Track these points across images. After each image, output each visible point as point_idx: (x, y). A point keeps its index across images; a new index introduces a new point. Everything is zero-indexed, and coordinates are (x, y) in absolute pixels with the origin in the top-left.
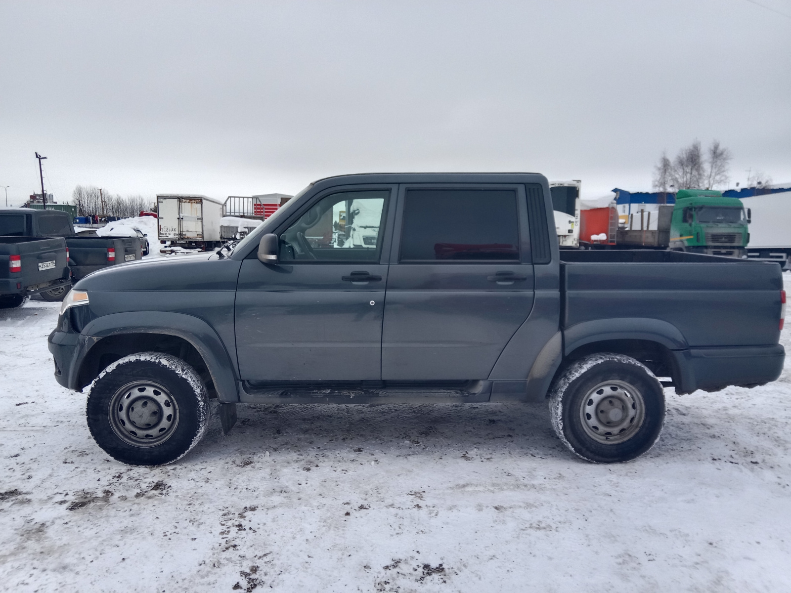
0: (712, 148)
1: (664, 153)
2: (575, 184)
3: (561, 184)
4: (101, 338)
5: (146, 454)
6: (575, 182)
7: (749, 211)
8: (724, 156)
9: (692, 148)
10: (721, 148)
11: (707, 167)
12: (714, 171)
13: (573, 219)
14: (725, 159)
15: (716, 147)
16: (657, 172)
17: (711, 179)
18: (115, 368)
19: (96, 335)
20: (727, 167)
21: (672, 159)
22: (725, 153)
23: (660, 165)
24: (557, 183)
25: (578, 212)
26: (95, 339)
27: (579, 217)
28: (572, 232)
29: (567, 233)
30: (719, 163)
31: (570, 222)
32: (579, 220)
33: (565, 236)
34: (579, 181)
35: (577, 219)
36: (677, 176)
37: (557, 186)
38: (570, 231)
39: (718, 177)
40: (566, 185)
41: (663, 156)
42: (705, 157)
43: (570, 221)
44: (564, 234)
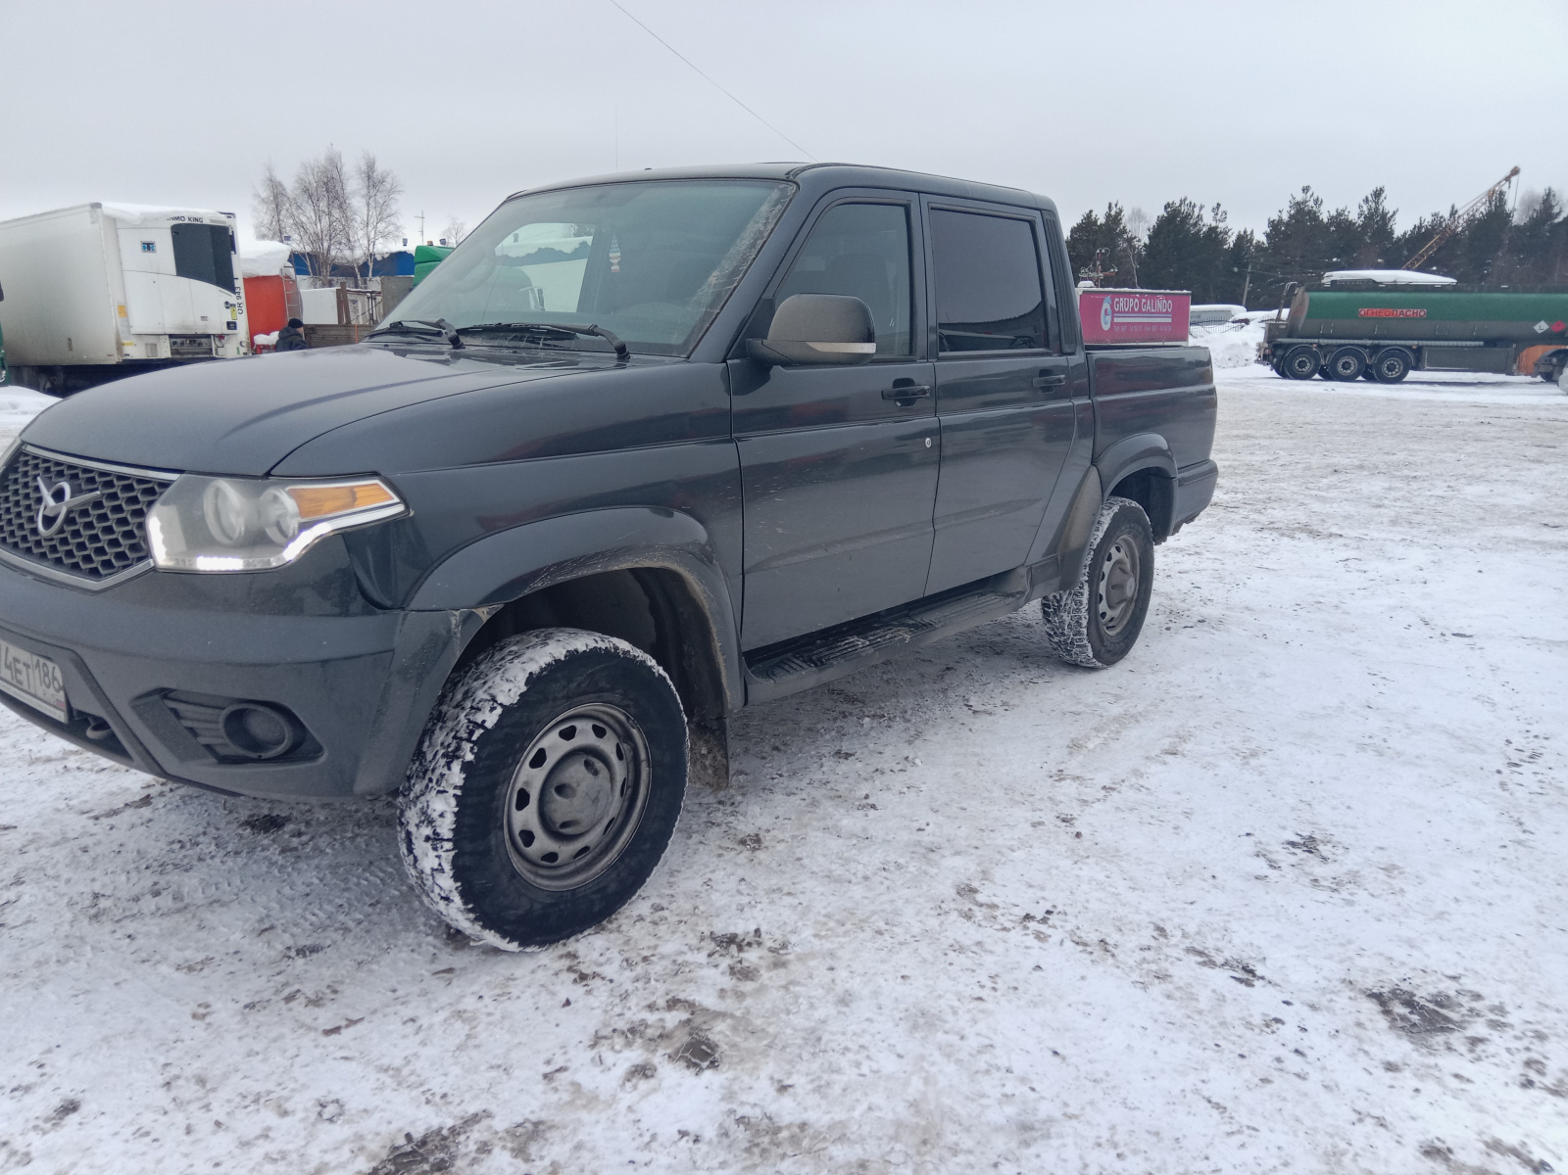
0: (364, 168)
1: (269, 170)
2: (224, 220)
3: (196, 219)
4: (501, 606)
5: (594, 897)
6: (224, 218)
7: (540, 292)
8: (388, 185)
9: (322, 161)
10: (380, 168)
11: (357, 203)
12: (373, 213)
13: (232, 299)
14: (391, 191)
15: (371, 167)
16: (263, 208)
17: (370, 228)
18: (524, 689)
19: (485, 601)
20: (394, 208)
21: (290, 185)
22: (388, 180)
23: (265, 193)
24: (186, 216)
25: (239, 284)
26: (484, 614)
27: (243, 294)
28: (235, 328)
29: (225, 330)
30: (380, 199)
31: (228, 305)
32: (243, 300)
33: (221, 337)
34: (230, 215)
35: (239, 299)
36: (304, 219)
37: (187, 222)
38: (231, 325)
39: (381, 226)
40: (206, 222)
41: (268, 175)
42: (353, 185)
43: (227, 303)
44: (218, 332)
